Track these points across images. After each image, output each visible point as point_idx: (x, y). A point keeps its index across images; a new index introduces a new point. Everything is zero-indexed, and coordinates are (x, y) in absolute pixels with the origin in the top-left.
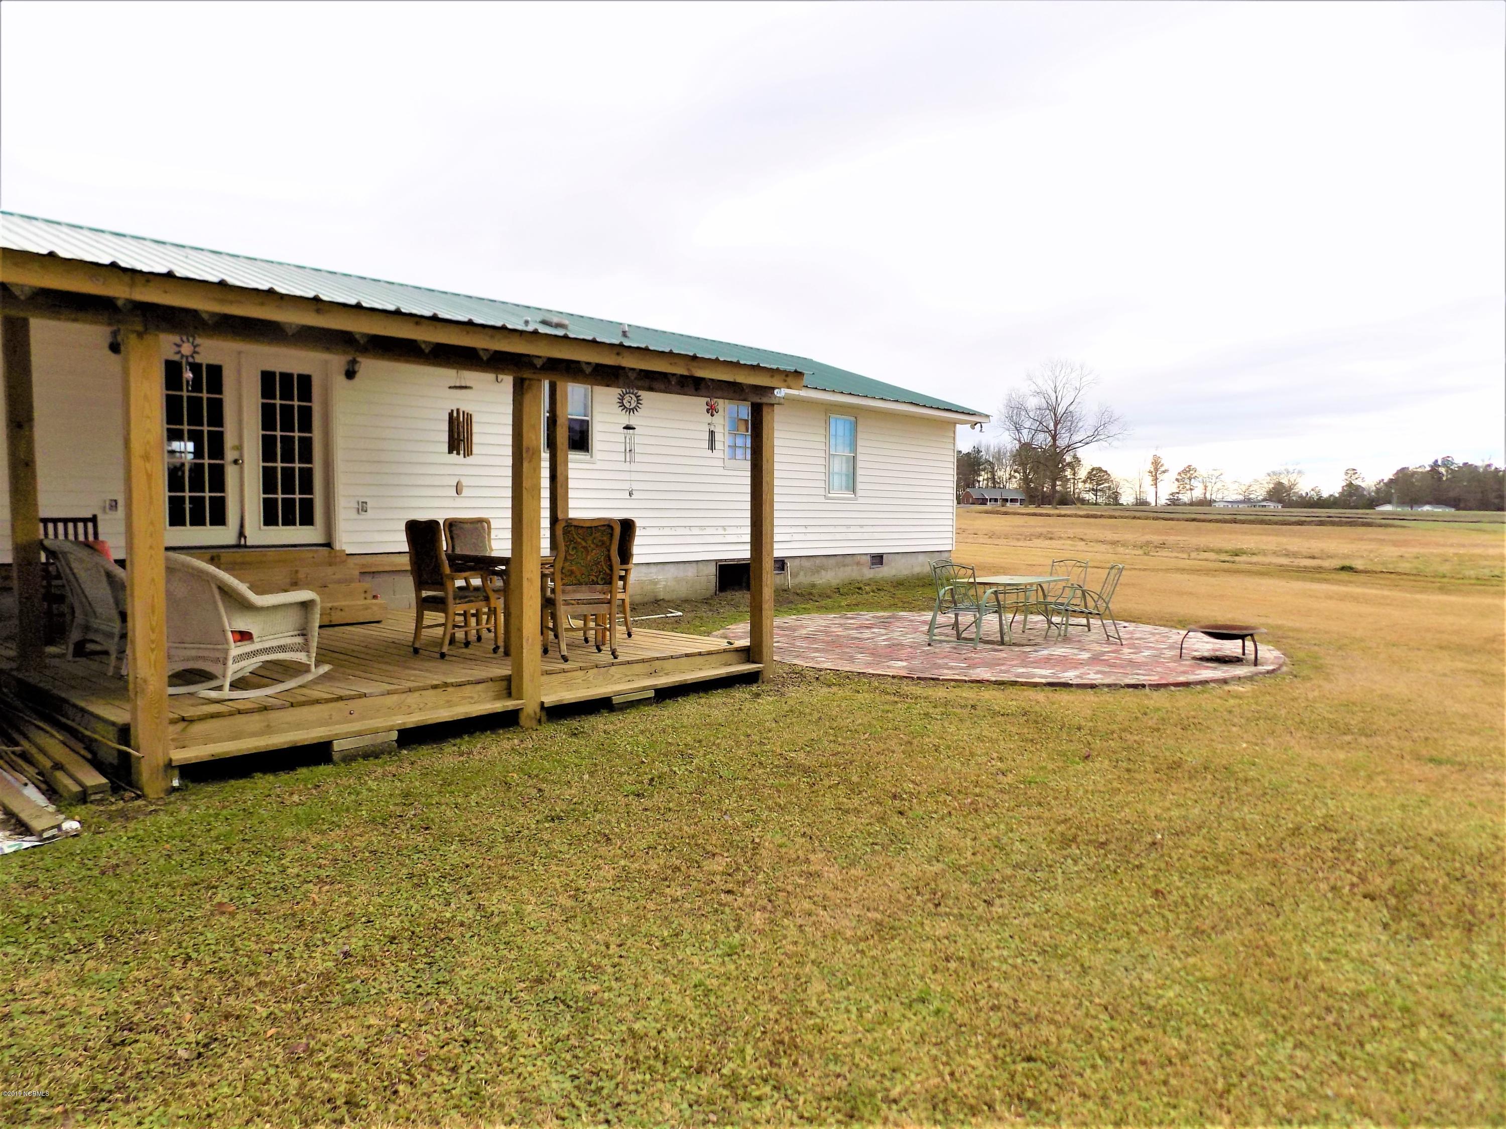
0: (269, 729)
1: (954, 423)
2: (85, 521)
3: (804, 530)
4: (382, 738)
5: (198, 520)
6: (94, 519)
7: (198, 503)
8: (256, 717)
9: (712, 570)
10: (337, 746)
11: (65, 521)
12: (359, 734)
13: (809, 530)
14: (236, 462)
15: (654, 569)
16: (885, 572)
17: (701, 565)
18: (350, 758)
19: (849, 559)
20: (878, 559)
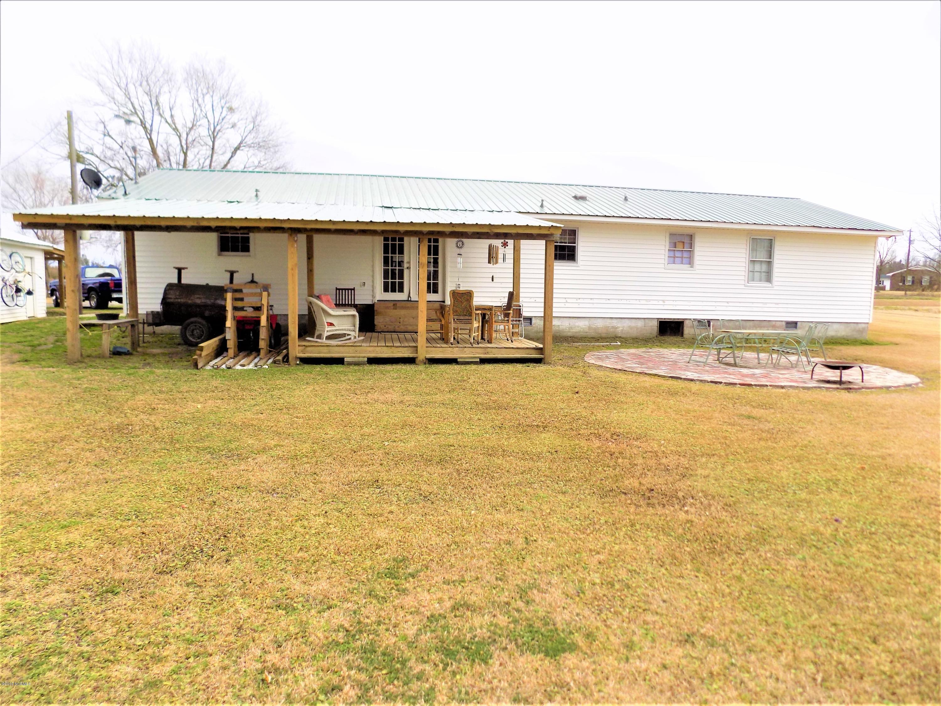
0: (329, 352)
1: (877, 237)
2: (351, 289)
3: (726, 304)
4: (361, 359)
5: (393, 290)
6: (354, 289)
7: (393, 284)
8: (326, 348)
9: (655, 324)
10: (346, 360)
11: (345, 289)
12: (354, 357)
13: (730, 304)
14: (407, 268)
15: (615, 321)
16: (799, 332)
17: (647, 321)
18: (350, 364)
19: (765, 323)
20: (793, 325)
